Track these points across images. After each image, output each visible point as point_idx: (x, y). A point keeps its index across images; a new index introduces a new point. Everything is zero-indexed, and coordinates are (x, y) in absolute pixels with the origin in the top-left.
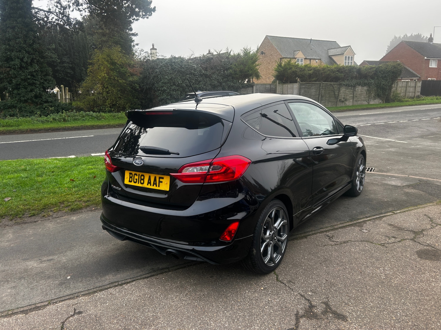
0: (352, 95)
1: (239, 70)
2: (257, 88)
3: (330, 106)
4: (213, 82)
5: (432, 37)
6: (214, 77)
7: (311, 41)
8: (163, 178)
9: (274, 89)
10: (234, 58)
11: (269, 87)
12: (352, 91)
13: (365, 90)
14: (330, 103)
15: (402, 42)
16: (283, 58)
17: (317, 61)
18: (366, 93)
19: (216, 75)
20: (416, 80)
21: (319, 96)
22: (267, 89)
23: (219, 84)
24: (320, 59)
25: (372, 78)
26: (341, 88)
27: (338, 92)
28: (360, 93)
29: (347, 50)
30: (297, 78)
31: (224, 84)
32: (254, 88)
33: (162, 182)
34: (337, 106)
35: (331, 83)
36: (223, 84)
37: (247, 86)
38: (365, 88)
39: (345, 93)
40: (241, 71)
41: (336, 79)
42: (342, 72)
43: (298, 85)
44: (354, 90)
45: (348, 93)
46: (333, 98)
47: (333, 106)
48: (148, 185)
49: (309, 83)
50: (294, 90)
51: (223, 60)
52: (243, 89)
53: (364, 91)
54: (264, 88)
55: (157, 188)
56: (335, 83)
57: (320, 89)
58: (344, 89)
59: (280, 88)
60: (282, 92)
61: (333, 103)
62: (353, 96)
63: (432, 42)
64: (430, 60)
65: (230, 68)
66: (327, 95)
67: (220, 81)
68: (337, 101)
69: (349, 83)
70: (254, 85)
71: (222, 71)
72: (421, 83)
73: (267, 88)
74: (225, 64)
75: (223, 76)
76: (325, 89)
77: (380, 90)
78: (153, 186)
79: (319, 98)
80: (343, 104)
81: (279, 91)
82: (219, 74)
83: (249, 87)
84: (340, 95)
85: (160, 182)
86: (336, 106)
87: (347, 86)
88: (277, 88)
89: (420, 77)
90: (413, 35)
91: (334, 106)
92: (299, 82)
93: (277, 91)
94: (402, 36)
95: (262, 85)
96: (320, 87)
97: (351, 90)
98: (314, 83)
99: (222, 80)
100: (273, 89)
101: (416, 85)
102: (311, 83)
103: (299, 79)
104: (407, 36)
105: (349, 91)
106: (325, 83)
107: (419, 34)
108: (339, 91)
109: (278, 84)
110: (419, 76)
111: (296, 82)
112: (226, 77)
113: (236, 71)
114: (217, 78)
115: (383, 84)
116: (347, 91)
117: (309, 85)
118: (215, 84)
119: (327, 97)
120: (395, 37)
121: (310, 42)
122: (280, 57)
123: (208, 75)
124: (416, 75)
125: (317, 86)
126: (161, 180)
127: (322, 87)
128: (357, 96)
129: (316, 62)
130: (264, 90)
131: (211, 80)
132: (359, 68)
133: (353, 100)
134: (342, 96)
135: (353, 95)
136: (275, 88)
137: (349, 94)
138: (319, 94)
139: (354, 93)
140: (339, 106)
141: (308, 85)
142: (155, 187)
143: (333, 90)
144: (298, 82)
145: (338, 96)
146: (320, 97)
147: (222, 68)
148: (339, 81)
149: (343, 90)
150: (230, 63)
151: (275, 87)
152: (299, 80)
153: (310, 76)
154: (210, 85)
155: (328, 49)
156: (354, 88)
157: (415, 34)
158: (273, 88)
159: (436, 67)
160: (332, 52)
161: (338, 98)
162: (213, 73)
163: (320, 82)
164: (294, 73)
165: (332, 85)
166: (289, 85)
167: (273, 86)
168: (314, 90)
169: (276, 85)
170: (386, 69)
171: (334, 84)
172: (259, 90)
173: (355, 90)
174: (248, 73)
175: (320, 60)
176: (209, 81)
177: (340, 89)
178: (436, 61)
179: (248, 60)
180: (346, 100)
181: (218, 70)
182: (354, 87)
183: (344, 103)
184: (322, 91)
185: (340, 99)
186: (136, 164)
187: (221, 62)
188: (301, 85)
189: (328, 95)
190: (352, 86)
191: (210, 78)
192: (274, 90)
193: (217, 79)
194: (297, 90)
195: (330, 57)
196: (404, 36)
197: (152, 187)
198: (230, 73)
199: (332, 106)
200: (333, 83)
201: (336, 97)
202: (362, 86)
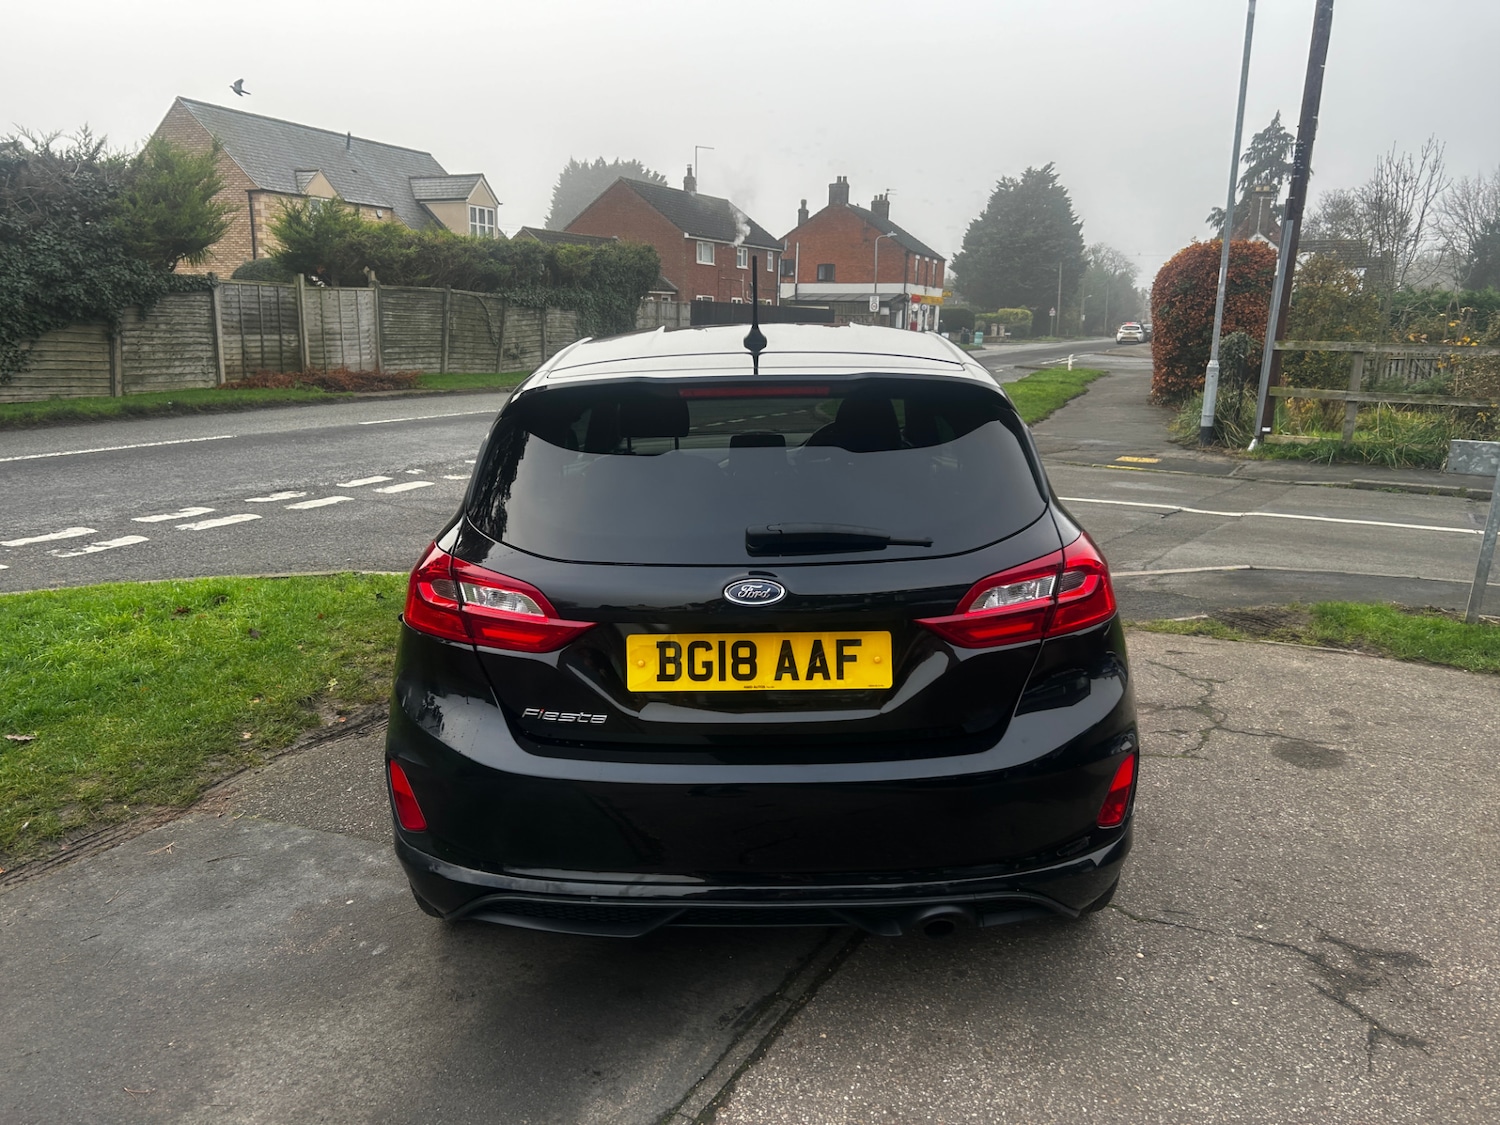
0: (539, 338)
1: (155, 220)
2: (228, 299)
3: (481, 372)
4: (41, 263)
5: (694, 175)
6: (44, 243)
7: (349, 141)
8: (857, 643)
9: (290, 303)
10: (119, 172)
11: (272, 294)
12: (538, 325)
13: (572, 323)
14: (477, 361)
15: (620, 181)
16: (263, 191)
17: (380, 213)
18: (574, 331)
19: (50, 233)
20: (667, 299)
21: (443, 336)
22: (265, 303)
23: (69, 272)
24: (391, 209)
25: (587, 285)
26: (507, 313)
27: (499, 324)
28: (558, 330)
29: (473, 186)
30: (367, 269)
31: (92, 273)
32: (217, 294)
33: (853, 658)
34: (501, 371)
35: (477, 294)
36: (88, 272)
37: (187, 288)
38: (572, 316)
39: (519, 329)
40: (160, 227)
41: (490, 282)
42: (503, 261)
43: (371, 294)
44: (543, 322)
45: (527, 328)
46: (487, 346)
47: (487, 370)
48: (778, 678)
49: (409, 291)
50: (360, 313)
51: (73, 175)
52: (171, 298)
53: (570, 325)
54: (255, 299)
55: (834, 684)
56: (488, 295)
57: (444, 313)
58: (516, 317)
59: (314, 303)
60: (321, 316)
61: (488, 362)
62: (542, 341)
63: (695, 190)
64: (698, 242)
65: (114, 211)
66: (466, 334)
67: (75, 261)
68: (498, 355)
69: (527, 296)
70: (214, 286)
71: (77, 217)
72: (689, 307)
73: (266, 299)
74: (84, 193)
75: (85, 242)
76: (461, 312)
77: (611, 325)
78: (809, 677)
79: (443, 342)
80: (517, 366)
81: (309, 310)
82: (65, 228)
83: (194, 291)
84: (506, 334)
85: (841, 659)
86: (497, 370)
87: (524, 306)
88: (303, 299)
89: (676, 291)
90: (620, 162)
91: (490, 371)
92: (374, 283)
93: (304, 312)
94: (592, 162)
95: (244, 287)
96: (443, 305)
97: (535, 319)
98: (424, 291)
99: (81, 257)
100: (288, 306)
101: (678, 312)
102: (415, 291)
103: (373, 273)
104: (604, 163)
105: (529, 322)
106: (459, 291)
107: (634, 161)
108: (502, 322)
109: (302, 286)
110: (675, 287)
111: (364, 282)
112: (98, 247)
113: (139, 225)
114: (58, 247)
115: (618, 307)
116: (524, 323)
117: (408, 298)
118: (51, 272)
119: (469, 339)
120: (573, 164)
121: (345, 145)
122: (248, 186)
123: (14, 230)
124: (668, 285)
125: (434, 302)
126: (848, 651)
127: (452, 304)
128: (552, 339)
129: (379, 218)
130: (256, 306)
131: (30, 253)
132: (552, 252)
133: (543, 352)
134: (510, 339)
135: (542, 335)
136: (293, 300)
137: (530, 333)
138: (443, 330)
139: (542, 330)
140: (506, 371)
141: (405, 295)
142: (818, 683)
143: (484, 317)
144: (371, 284)
145: (500, 339)
146: (447, 338)
147: (75, 209)
148: (498, 289)
149: (512, 318)
150: (105, 190)
151: (295, 298)
152: (373, 276)
153: (409, 266)
154: (26, 273)
155: (410, 178)
156: (540, 314)
157: (626, 161)
158: (287, 300)
159: (713, 264)
160: (423, 189)
161: (500, 347)
162: (36, 226)
163: (444, 290)
164: (356, 248)
165: (481, 302)
166: (342, 293)
167: (286, 294)
168: (426, 316)
169: (297, 290)
170: (620, 259)
171: (485, 297)
172: (238, 306)
173: (546, 321)
174: (193, 235)
175: (389, 212)
176: (23, 259)
177: (503, 316)
178: (711, 249)
179: (185, 184)
180: (523, 352)
181: (56, 213)
182: (543, 309)
183: (518, 361)
184: (451, 318)
185: (506, 347)
186: (745, 599)
187: (66, 180)
188: (382, 294)
189: (470, 334)
190: (535, 307)
191: (24, 246)
192: (291, 306)
193: (60, 251)
194: (370, 311)
195: (421, 205)
196: (597, 162)
197: (803, 685)
198: (114, 230)
199: (484, 371)
200: (482, 294)
201: (496, 341)
202: (563, 309)
